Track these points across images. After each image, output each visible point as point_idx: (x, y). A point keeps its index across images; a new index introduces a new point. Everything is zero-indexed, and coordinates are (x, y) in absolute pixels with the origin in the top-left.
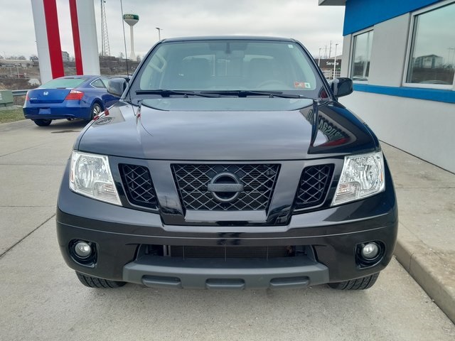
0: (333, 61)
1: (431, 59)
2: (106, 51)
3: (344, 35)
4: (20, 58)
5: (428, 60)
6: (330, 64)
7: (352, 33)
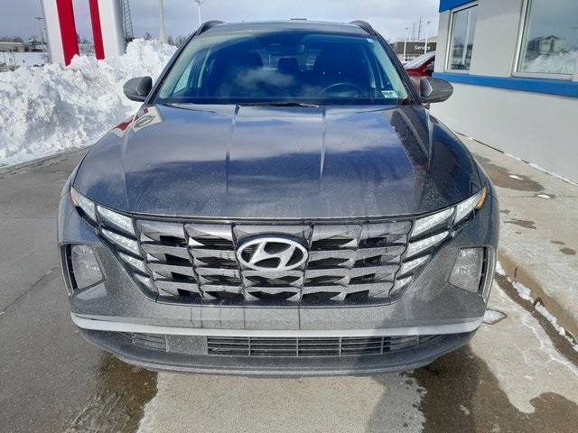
0: (423, 44)
1: (550, 41)
2: (128, 30)
3: (440, 11)
4: (16, 40)
5: (546, 43)
6: (419, 48)
7: (451, 9)
